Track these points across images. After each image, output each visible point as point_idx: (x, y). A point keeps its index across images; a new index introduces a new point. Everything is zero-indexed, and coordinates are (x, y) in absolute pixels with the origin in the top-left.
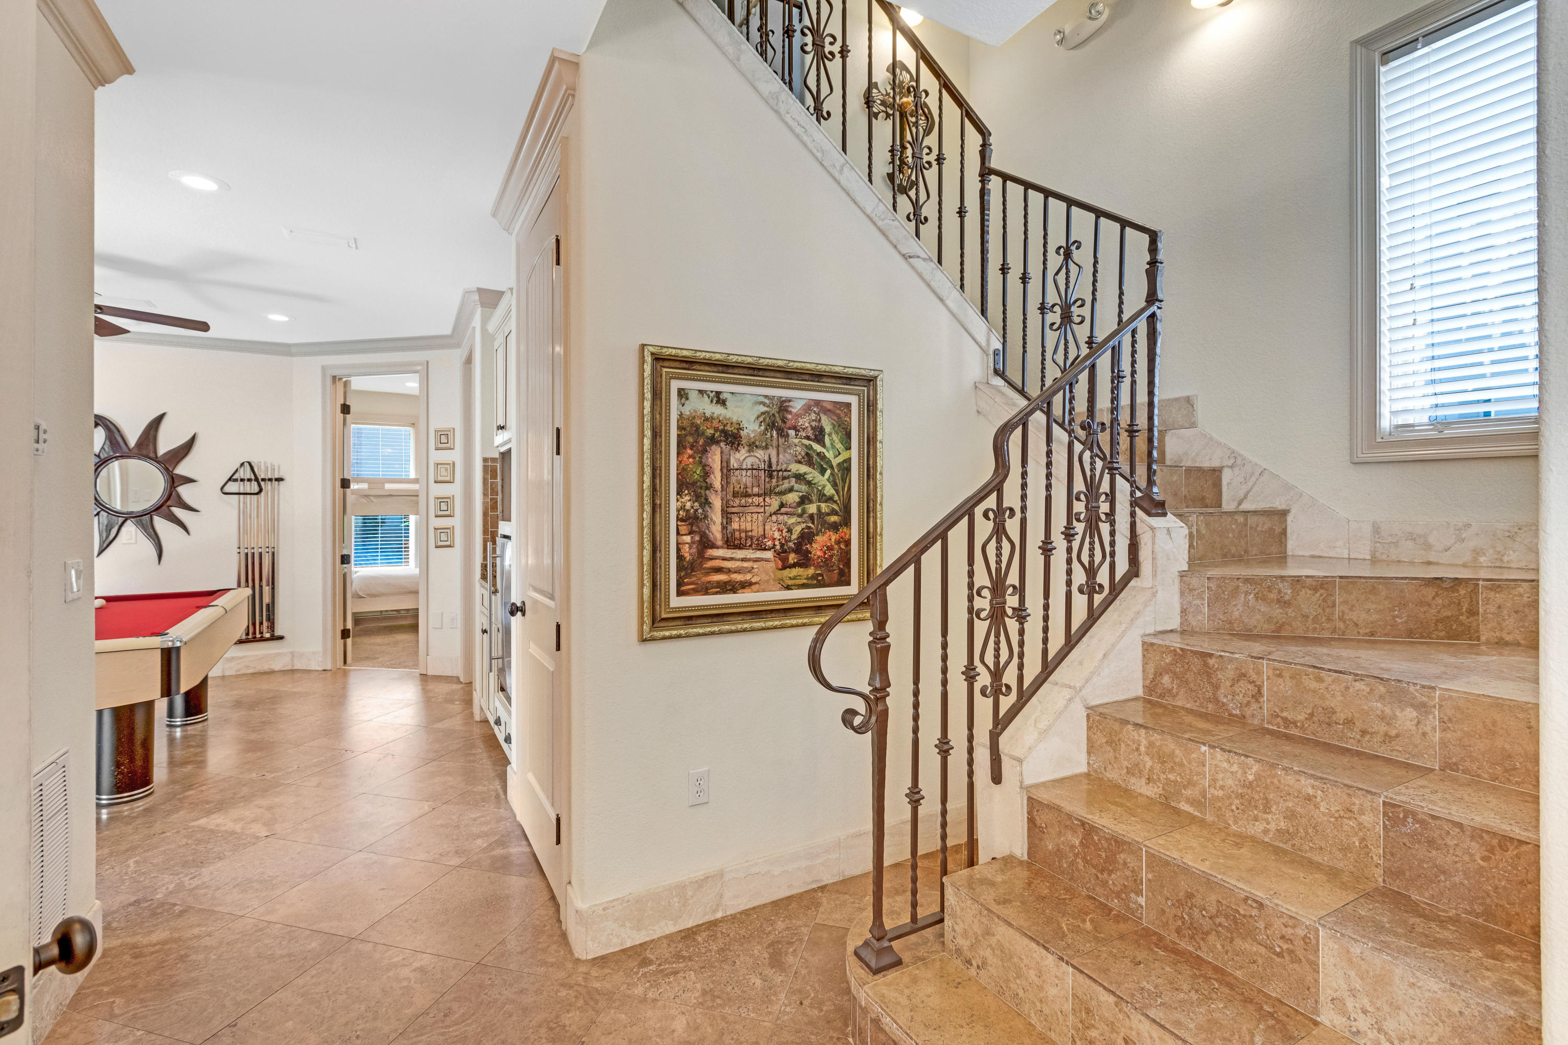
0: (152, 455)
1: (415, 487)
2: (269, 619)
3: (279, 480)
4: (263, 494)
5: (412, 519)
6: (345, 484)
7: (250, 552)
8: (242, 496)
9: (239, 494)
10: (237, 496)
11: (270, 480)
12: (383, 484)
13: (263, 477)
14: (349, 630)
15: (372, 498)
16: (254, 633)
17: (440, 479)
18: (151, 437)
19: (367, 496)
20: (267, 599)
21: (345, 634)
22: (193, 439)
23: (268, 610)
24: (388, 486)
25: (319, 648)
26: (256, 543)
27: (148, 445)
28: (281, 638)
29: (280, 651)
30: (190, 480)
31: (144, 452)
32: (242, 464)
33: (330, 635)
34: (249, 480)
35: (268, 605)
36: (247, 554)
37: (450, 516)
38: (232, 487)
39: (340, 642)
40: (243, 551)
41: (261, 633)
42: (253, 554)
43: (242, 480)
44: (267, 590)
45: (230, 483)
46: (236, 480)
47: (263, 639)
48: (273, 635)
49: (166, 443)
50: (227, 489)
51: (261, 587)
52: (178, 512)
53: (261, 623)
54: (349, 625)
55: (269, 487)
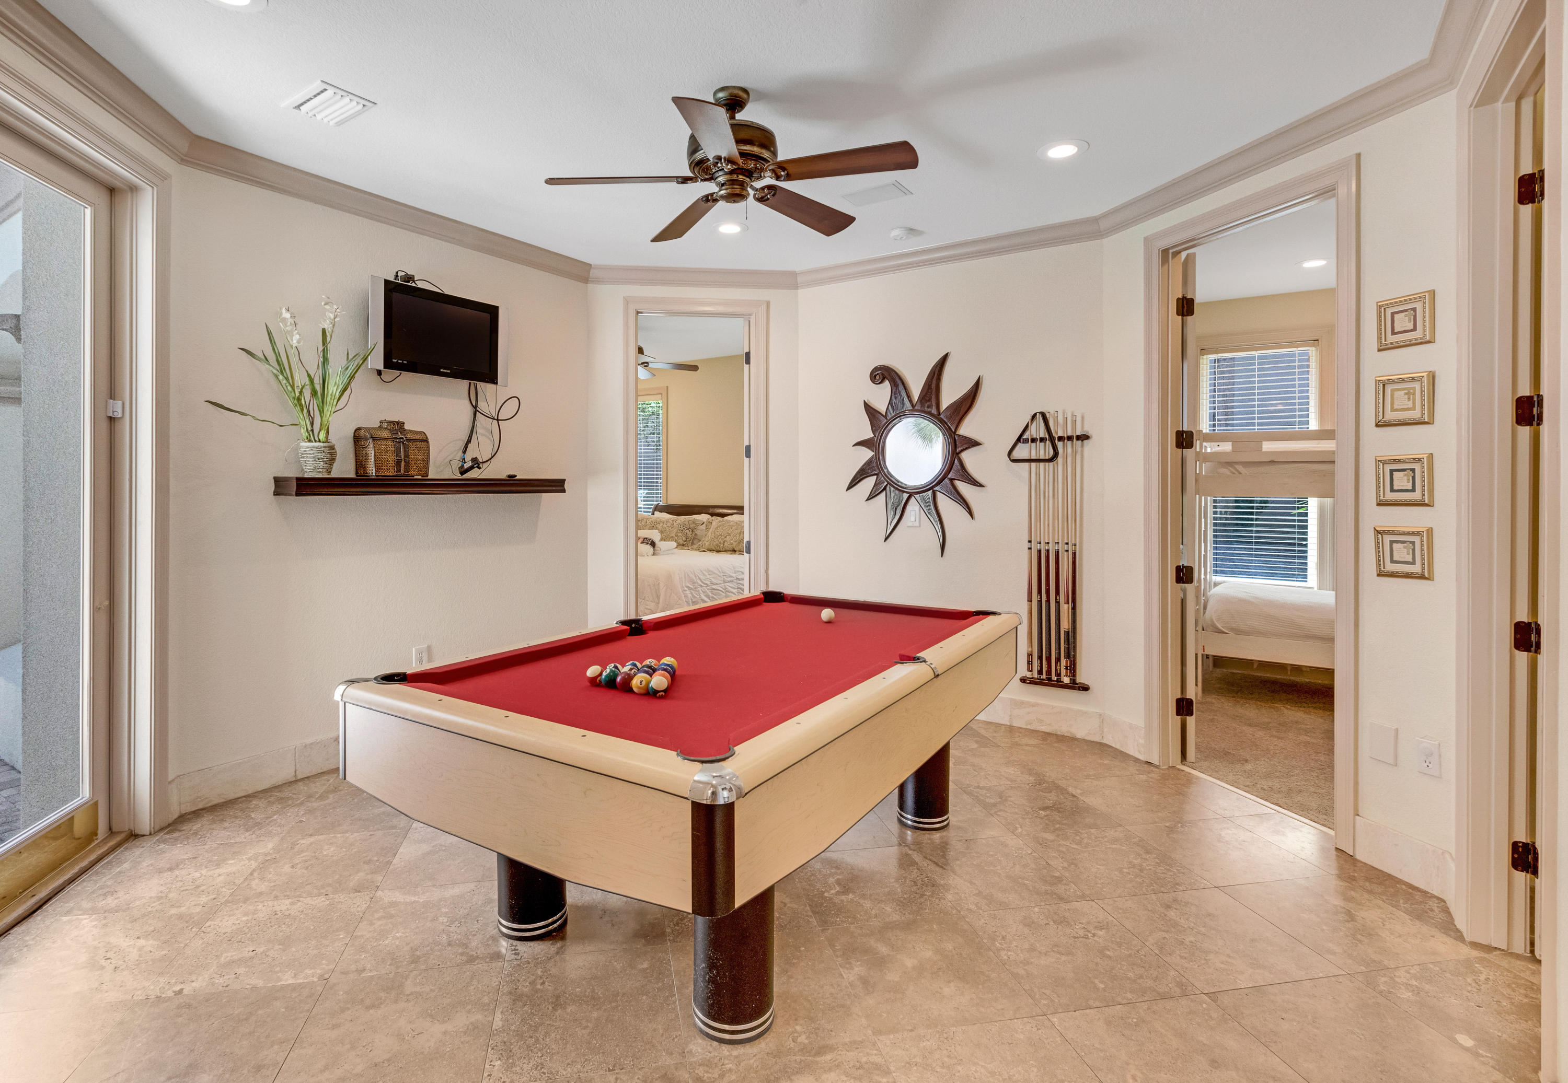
0: (934, 411)
1: (1327, 445)
2: (1068, 656)
3: (1084, 437)
4: (1060, 459)
5: (1313, 504)
6: (1184, 440)
7: (1043, 548)
8: (1033, 464)
9: (1030, 461)
10: (1027, 464)
11: (1070, 438)
12: (1260, 442)
13: (1060, 434)
14: (1190, 702)
15: (1240, 468)
16: (1049, 672)
17: (1390, 416)
18: (934, 386)
19: (1230, 464)
20: (1065, 625)
21: (1184, 707)
22: (977, 385)
23: (1067, 641)
24: (1267, 446)
25: (1139, 721)
26: (1053, 537)
27: (930, 399)
28: (1085, 688)
29: (1084, 708)
30: (974, 443)
31: (927, 409)
32: (1034, 417)
33: (1156, 704)
34: (1042, 440)
35: (1067, 633)
36: (1039, 552)
37: (1421, 504)
38: (1022, 451)
39: (1175, 721)
40: (1035, 547)
41: (1058, 675)
42: (1048, 551)
43: (1033, 440)
44: (1065, 608)
45: (1020, 445)
46: (1026, 441)
47: (1059, 685)
48: (1073, 681)
49: (949, 395)
50: (1017, 454)
51: (1058, 603)
52: (962, 487)
53: (1058, 660)
54: (1192, 692)
55: (1069, 450)
